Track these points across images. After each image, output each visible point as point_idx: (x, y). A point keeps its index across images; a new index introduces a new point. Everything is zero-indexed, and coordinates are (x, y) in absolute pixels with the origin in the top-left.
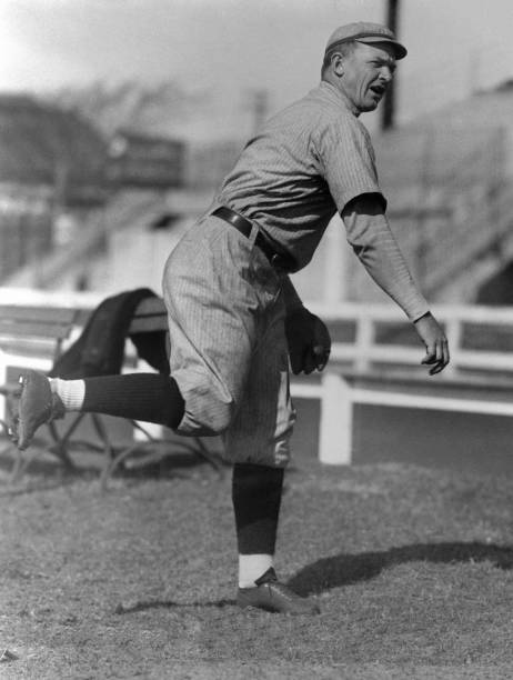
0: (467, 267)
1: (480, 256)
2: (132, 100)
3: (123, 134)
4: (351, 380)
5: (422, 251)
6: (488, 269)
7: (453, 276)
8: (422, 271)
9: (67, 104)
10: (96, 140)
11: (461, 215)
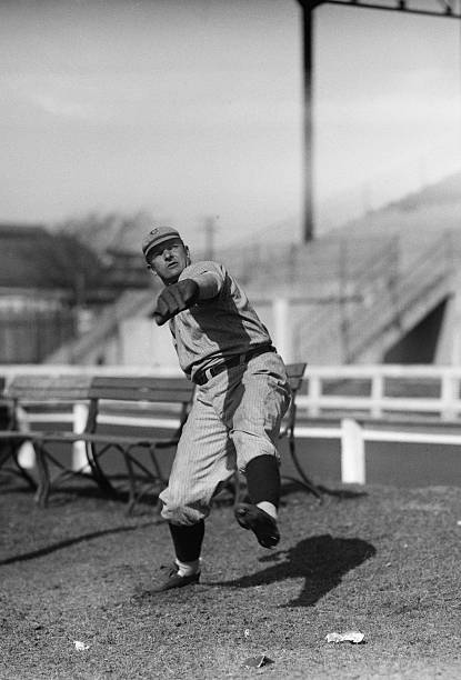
0: (377, 336)
1: (386, 329)
2: (116, 226)
3: (110, 252)
4: (361, 423)
5: (345, 327)
6: (392, 338)
7: (368, 344)
8: (346, 341)
9: (71, 231)
10: (91, 256)
11: (368, 301)
